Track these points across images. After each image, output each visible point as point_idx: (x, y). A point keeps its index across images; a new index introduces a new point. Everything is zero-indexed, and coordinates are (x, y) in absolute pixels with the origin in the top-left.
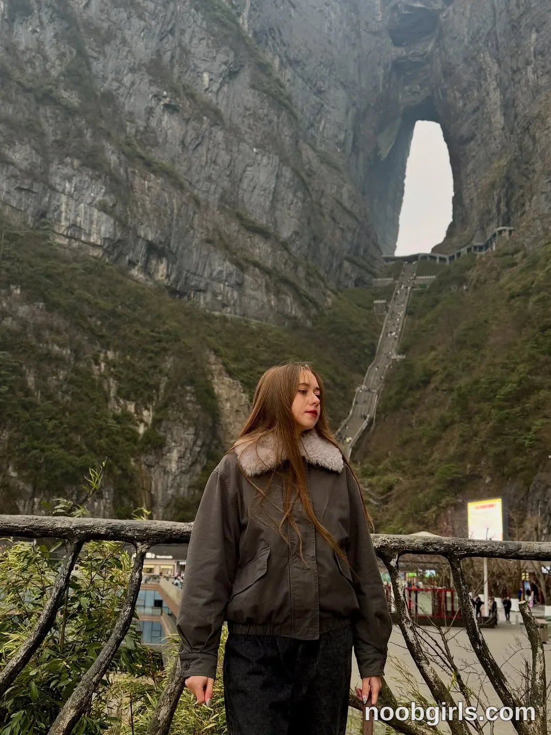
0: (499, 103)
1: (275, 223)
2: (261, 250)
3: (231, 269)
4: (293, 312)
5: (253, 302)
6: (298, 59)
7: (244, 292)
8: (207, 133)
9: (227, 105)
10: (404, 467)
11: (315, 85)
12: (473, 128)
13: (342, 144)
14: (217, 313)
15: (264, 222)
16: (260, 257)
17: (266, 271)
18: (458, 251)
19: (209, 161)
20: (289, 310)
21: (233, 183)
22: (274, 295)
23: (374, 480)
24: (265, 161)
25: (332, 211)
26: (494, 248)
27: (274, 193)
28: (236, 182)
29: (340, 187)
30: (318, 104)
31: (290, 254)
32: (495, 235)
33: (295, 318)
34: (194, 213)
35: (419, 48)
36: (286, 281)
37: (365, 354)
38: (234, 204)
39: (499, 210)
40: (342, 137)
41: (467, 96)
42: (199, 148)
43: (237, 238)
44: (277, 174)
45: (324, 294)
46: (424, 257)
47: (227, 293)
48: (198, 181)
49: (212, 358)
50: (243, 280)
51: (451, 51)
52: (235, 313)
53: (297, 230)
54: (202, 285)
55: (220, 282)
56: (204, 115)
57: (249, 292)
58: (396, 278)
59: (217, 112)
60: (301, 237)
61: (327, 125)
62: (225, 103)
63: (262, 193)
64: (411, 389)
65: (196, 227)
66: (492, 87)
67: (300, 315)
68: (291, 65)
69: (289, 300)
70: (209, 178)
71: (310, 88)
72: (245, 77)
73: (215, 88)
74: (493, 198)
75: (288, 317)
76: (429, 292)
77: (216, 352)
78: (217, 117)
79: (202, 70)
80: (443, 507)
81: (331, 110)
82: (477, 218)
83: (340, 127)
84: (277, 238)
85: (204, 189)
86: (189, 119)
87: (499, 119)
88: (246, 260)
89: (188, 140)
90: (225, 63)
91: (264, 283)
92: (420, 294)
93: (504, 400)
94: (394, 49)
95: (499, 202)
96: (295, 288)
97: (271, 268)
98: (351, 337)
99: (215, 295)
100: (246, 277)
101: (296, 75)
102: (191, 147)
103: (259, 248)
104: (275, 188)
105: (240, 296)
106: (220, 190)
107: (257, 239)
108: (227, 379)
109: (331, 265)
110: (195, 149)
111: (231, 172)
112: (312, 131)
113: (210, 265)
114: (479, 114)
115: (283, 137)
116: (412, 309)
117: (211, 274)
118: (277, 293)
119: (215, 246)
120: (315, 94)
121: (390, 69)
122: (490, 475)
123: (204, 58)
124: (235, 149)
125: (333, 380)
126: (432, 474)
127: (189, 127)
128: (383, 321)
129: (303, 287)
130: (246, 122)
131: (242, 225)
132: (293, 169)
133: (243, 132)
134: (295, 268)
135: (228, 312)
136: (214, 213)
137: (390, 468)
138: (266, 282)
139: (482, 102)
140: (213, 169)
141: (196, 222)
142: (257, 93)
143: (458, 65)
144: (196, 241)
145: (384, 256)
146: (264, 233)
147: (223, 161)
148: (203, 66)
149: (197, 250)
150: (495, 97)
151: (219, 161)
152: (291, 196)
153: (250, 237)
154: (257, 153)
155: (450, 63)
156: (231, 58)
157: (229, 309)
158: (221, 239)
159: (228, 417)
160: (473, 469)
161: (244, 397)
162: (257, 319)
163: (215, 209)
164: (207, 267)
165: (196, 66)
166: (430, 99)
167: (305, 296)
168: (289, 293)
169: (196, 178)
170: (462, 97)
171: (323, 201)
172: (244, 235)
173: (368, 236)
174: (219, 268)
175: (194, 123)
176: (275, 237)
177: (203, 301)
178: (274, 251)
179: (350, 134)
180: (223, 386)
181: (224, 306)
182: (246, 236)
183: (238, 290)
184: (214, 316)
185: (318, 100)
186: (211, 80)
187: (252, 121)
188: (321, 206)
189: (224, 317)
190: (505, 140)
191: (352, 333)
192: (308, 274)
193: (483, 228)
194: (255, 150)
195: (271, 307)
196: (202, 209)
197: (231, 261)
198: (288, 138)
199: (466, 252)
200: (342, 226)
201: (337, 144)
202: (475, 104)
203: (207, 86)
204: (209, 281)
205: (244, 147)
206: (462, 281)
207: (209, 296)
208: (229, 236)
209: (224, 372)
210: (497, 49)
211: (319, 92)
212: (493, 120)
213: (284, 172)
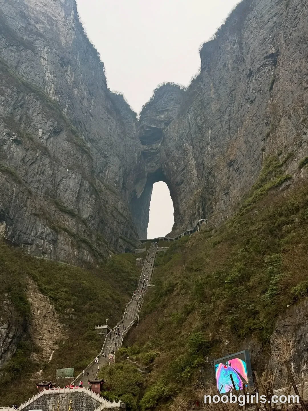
0: (194, 165)
1: (79, 210)
2: (69, 223)
3: (49, 231)
4: (88, 259)
5: (63, 252)
6: (94, 139)
7: (57, 246)
8: (39, 158)
9: (52, 147)
10: (161, 344)
11: (103, 153)
12: (182, 178)
13: (117, 182)
14: (38, 258)
15: (72, 208)
16: (69, 227)
17: (72, 235)
18: (179, 235)
19: (39, 172)
20: (86, 258)
21: (54, 186)
22: (77, 248)
23: (140, 356)
24: (73, 176)
25: (112, 212)
26: (199, 230)
27: (78, 194)
28: (56, 186)
29: (117, 202)
30: (104, 162)
31: (87, 227)
32: (198, 224)
33: (90, 262)
34: (28, 198)
35: (154, 146)
36: (84, 241)
37: (132, 285)
38: (54, 196)
39: (199, 212)
40: (117, 179)
41: (179, 164)
42: (34, 165)
43: (54, 215)
44: (81, 184)
45: (107, 252)
46: (162, 239)
47: (46, 245)
48: (31, 182)
49: (31, 281)
50: (57, 238)
51: (170, 145)
52: (51, 258)
53: (92, 214)
54: (30, 240)
55: (42, 239)
56: (37, 149)
57: (60, 245)
58: (148, 249)
59: (46, 149)
60: (94, 219)
61: (109, 173)
62: (51, 145)
63: (71, 192)
64: (161, 296)
65: (28, 206)
66: (190, 158)
67: (92, 261)
68: (90, 141)
69: (86, 252)
70: (39, 181)
71: (101, 154)
72: (63, 135)
73: (46, 137)
74: (196, 208)
75: (85, 262)
76: (166, 254)
77: (34, 278)
78: (46, 152)
79: (38, 128)
80: (195, 368)
81: (112, 166)
82: (187, 219)
83: (116, 174)
84: (79, 218)
85: (35, 186)
86: (28, 149)
87: (195, 172)
88: (60, 227)
89: (27, 159)
90: (52, 126)
91: (70, 241)
92: (161, 256)
93: (231, 283)
94: (142, 146)
95: (199, 209)
96: (90, 246)
97: (75, 233)
98: (123, 274)
99: (38, 246)
100: (59, 237)
101: (93, 147)
102: (29, 163)
103: (68, 222)
104: (79, 191)
105: (54, 248)
106: (45, 188)
107: (67, 216)
108: (40, 295)
109: (112, 239)
110: (31, 165)
111: (53, 180)
112: (101, 174)
113: (36, 228)
114: (185, 171)
115: (84, 167)
116: (157, 263)
117: (36, 234)
118: (79, 248)
119: (40, 218)
120: (103, 157)
121: (140, 154)
122: (228, 339)
123: (40, 122)
124: (56, 168)
125: (112, 297)
126: (183, 346)
127: (28, 153)
128: (141, 269)
129: (95, 246)
130: (63, 156)
131: (58, 208)
132: (90, 183)
133: (61, 161)
134: (90, 235)
135: (46, 257)
136: (40, 200)
137: (151, 347)
138: (72, 241)
139: (186, 166)
140: (42, 177)
141: (28, 203)
142: (70, 143)
143: (173, 151)
144: (27, 214)
145: (140, 239)
146: (71, 214)
147: (48, 173)
148: (39, 126)
149: (28, 219)
150: (193, 162)
151: (46, 173)
152: (88, 197)
153: (63, 215)
154: (69, 172)
155: (169, 150)
156: (56, 124)
157: (46, 255)
158: (44, 214)
159: (38, 320)
160: (214, 336)
161: (51, 307)
162: (64, 262)
163: (42, 198)
164: (34, 229)
165: (35, 126)
166: (160, 169)
167: (96, 251)
168: (86, 248)
169: (31, 180)
170: (176, 165)
171: (107, 206)
172: (59, 214)
173: (132, 228)
174: (42, 231)
175: (31, 151)
176: (79, 217)
177: (29, 250)
178: (77, 224)
179: (121, 179)
180: (36, 299)
181: (44, 253)
182: (60, 214)
183: (53, 244)
184: (35, 259)
185: (105, 160)
186: (43, 133)
187: (66, 156)
188: (106, 208)
189: (43, 259)
190: (199, 181)
191: (123, 272)
192: (98, 239)
193: (191, 223)
194: (68, 170)
195: (74, 255)
196: (33, 198)
197: (50, 227)
198: (87, 168)
199: (183, 235)
200: (118, 220)
201: (115, 182)
202: (182, 167)
203: (41, 136)
204: (34, 238)
205: (62, 168)
206: (183, 248)
207: (34, 247)
208: (49, 213)
209: (38, 290)
210: (192, 140)
211: (105, 157)
212: (192, 173)
213: (84, 184)
